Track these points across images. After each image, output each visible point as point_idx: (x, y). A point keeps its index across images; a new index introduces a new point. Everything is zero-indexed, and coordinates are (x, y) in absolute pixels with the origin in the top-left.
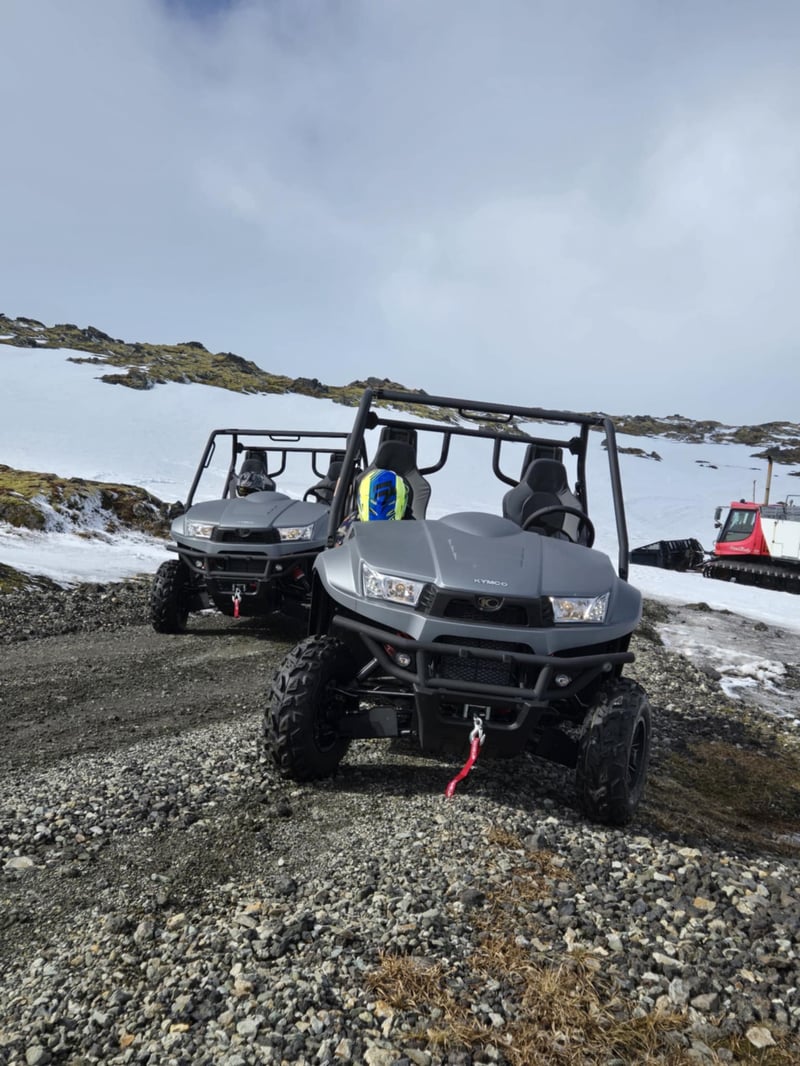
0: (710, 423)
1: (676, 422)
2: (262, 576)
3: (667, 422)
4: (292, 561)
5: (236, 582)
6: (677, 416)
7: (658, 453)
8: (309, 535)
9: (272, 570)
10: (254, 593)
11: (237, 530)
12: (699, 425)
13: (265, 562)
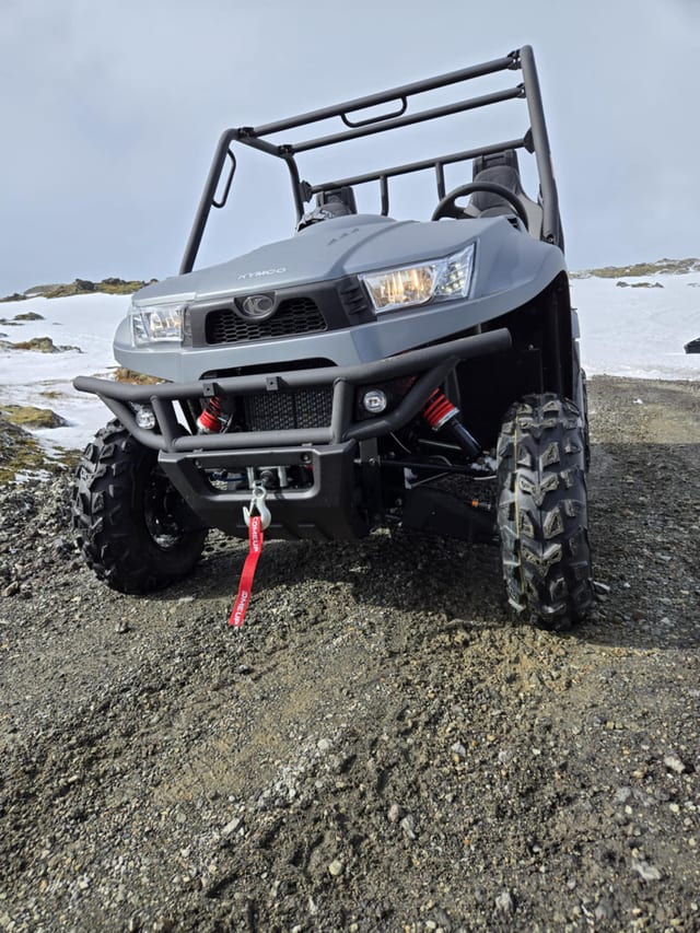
0: (690, 260)
1: (665, 264)
2: (323, 438)
3: (658, 264)
4: (418, 371)
5: (256, 462)
6: (665, 260)
7: (661, 283)
8: (463, 283)
9: (355, 413)
10: (308, 494)
11: (239, 301)
12: (682, 262)
13: (326, 387)
